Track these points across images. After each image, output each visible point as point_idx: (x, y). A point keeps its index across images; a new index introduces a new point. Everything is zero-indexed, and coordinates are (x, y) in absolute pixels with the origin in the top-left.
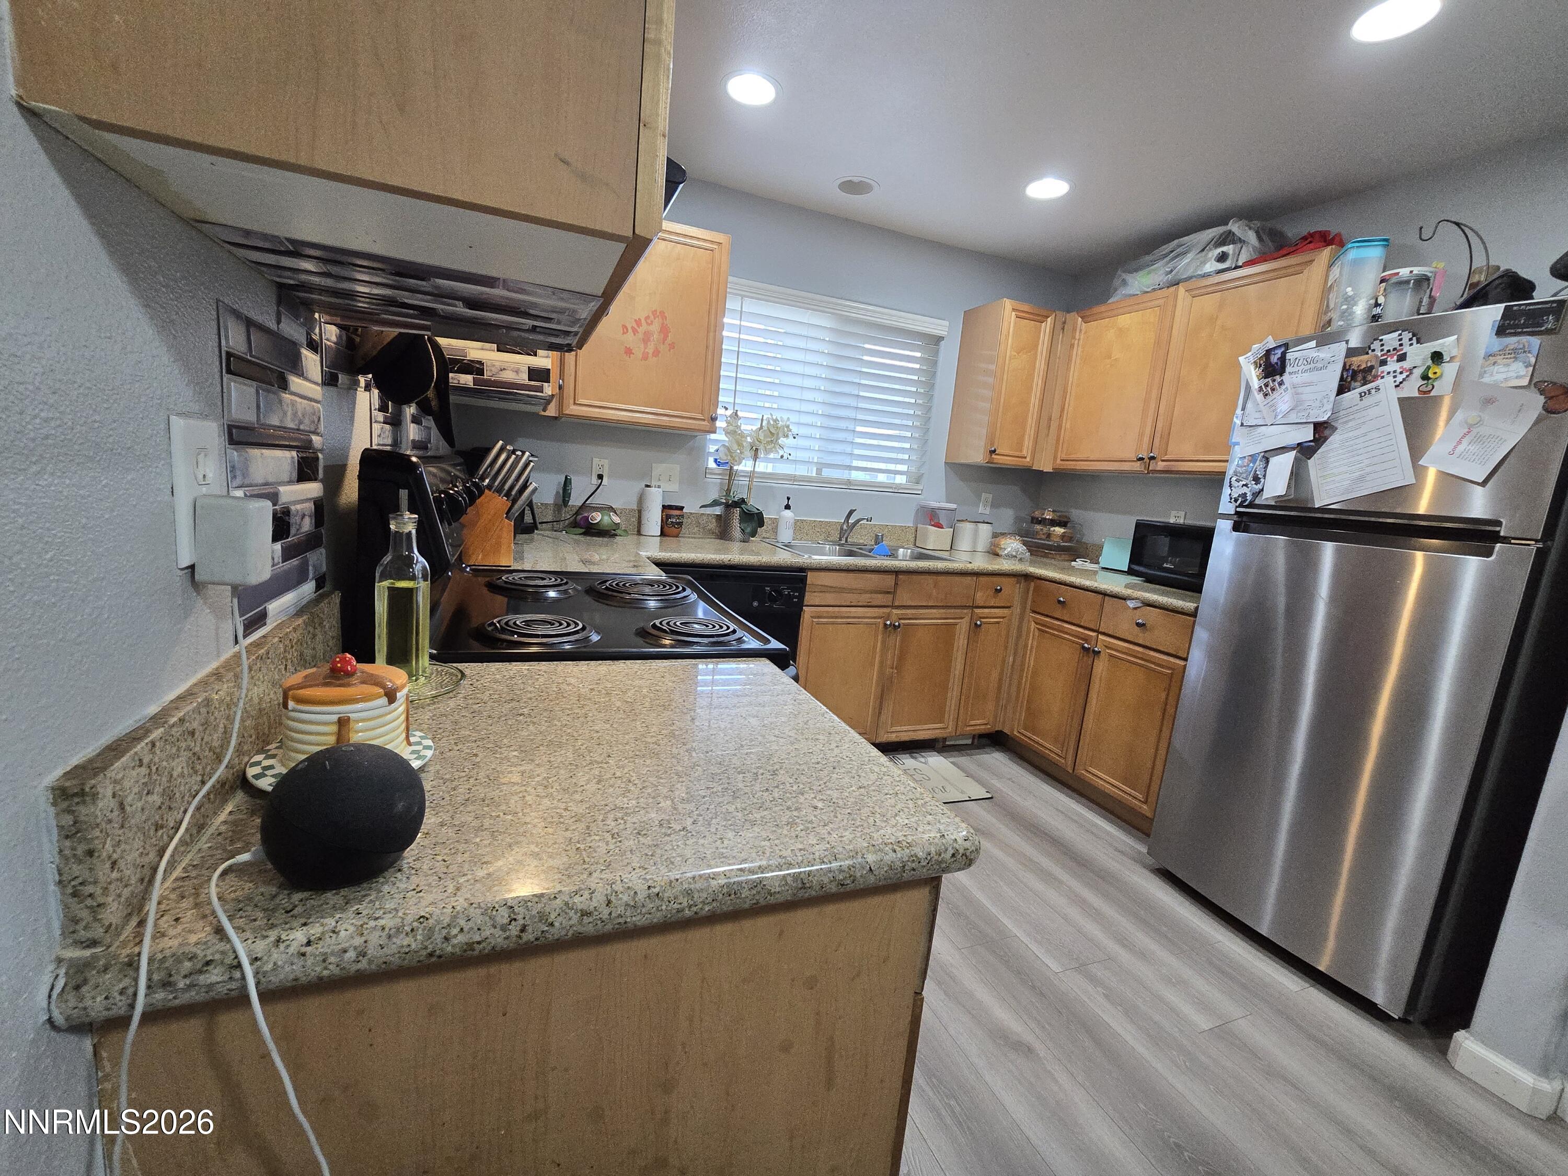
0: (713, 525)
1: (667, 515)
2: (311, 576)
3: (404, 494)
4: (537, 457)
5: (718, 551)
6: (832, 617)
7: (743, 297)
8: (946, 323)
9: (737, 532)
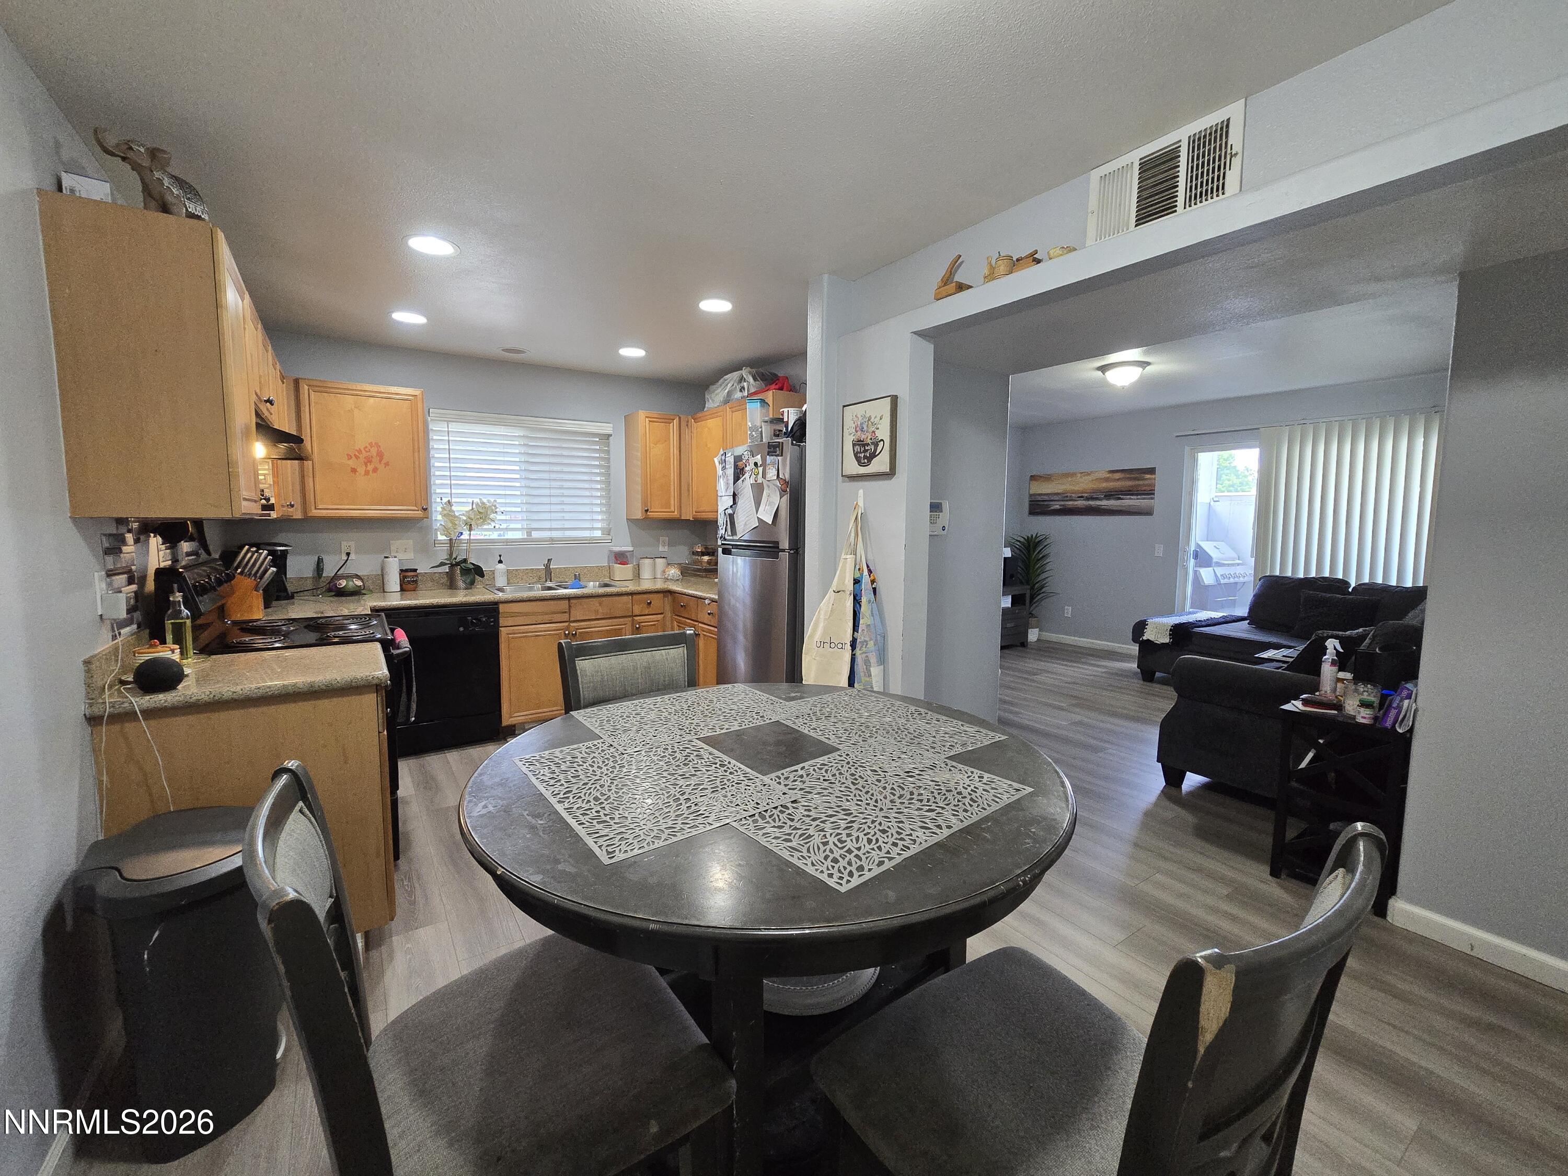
0: (445, 580)
1: (403, 576)
2: (135, 622)
3: (175, 586)
4: (290, 546)
5: (451, 596)
6: (524, 633)
7: (448, 422)
8: (611, 425)
9: (461, 584)
